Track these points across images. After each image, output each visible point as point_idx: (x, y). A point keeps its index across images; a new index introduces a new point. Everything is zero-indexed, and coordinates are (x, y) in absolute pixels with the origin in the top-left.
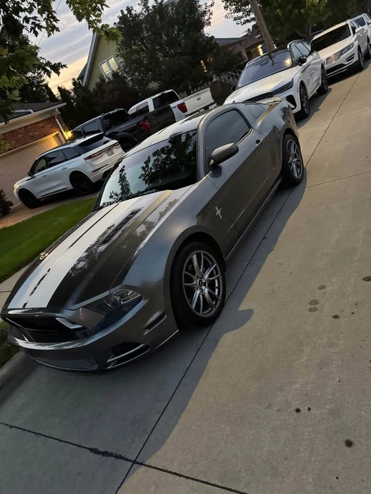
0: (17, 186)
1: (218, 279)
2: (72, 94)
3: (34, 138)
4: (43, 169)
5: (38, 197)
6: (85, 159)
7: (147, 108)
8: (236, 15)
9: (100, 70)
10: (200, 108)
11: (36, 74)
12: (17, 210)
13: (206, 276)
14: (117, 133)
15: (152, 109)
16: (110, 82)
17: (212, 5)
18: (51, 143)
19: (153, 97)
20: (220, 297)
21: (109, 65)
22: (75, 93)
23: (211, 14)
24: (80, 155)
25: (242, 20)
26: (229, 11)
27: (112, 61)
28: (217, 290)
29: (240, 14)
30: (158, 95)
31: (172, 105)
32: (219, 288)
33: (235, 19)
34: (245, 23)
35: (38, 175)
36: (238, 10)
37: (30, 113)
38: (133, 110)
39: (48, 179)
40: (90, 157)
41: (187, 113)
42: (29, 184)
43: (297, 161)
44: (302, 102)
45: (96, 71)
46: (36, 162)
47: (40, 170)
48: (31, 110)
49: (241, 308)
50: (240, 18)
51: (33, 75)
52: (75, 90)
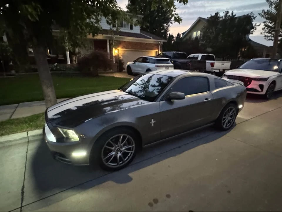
0: (128, 63)
1: (131, 153)
2: (175, 39)
3: (147, 49)
4: (140, 62)
5: (133, 71)
6: (155, 66)
7: (197, 58)
8: (267, 34)
9: (192, 34)
10: (221, 68)
11: (167, 25)
12: (124, 72)
13: (123, 149)
14: (178, 62)
15: (199, 59)
16: (193, 41)
17: (258, 26)
18: (153, 54)
19: (203, 54)
20: (126, 162)
21: (197, 33)
22: (176, 39)
23: (256, 29)
24: (155, 63)
25: (269, 38)
26: (264, 31)
27: (199, 32)
28: (127, 157)
29: (269, 35)
30: (205, 54)
31: (207, 61)
32: (129, 157)
33: (265, 36)
34: (269, 40)
35: (137, 63)
36: (269, 32)
37: (151, 39)
38: (191, 55)
39: (139, 66)
40: (158, 66)
41: (213, 68)
42: (132, 65)
43: (231, 120)
44: (267, 91)
45: (190, 34)
46: (139, 58)
47: (139, 62)
48: (152, 38)
49: (130, 175)
50: (268, 37)
51: (166, 26)
52: (177, 38)
